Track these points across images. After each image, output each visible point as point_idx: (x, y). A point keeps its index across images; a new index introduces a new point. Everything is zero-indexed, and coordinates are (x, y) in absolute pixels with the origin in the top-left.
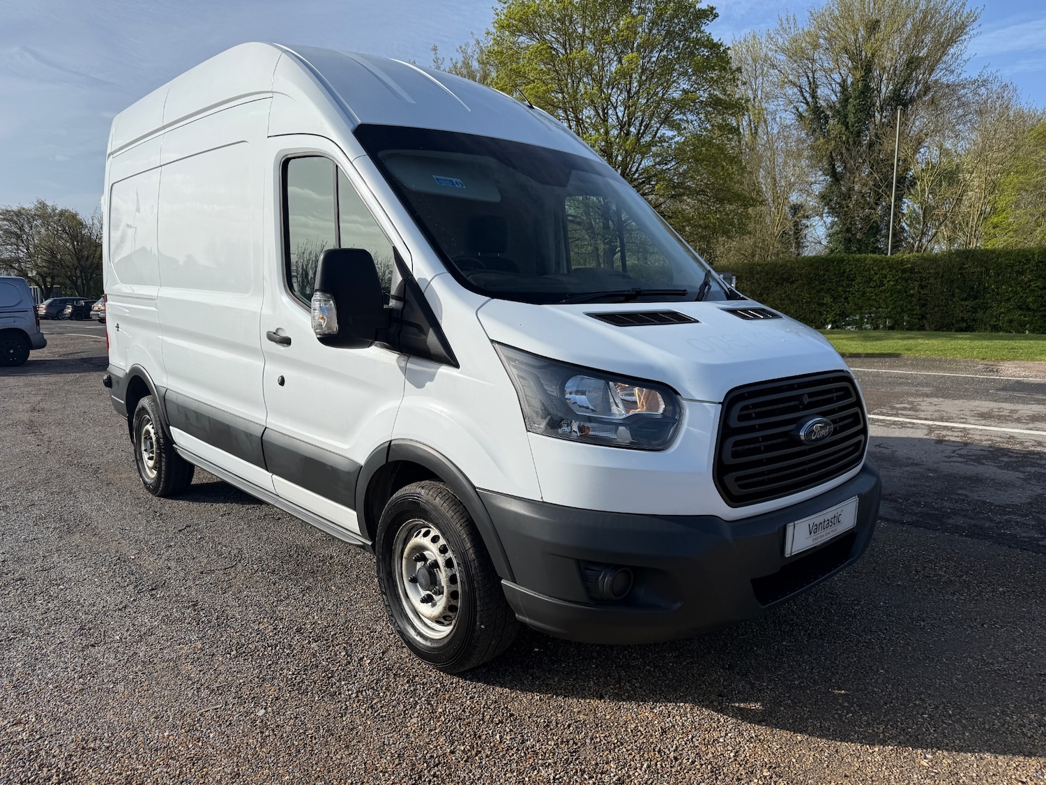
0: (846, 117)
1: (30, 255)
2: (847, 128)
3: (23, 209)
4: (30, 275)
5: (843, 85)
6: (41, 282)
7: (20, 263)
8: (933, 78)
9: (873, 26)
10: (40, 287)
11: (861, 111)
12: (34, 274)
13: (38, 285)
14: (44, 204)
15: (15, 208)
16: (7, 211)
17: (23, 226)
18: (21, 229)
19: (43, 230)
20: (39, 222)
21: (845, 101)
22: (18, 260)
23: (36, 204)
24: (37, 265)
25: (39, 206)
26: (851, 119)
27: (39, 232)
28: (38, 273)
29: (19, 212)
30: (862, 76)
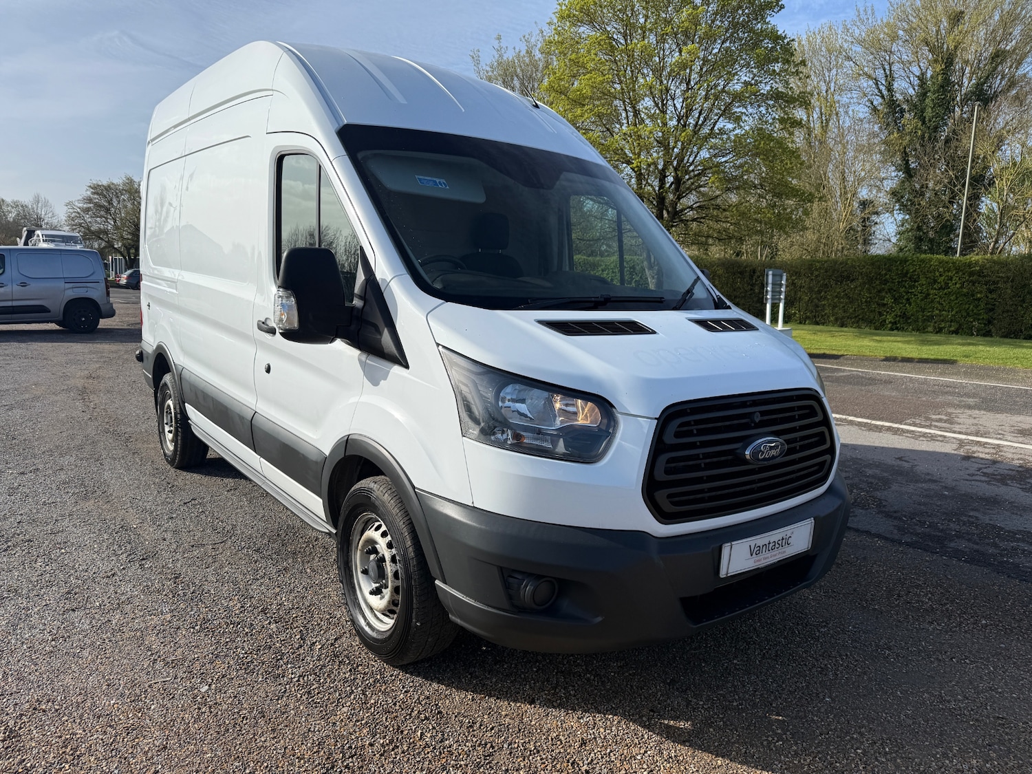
0: (923, 111)
1: (116, 227)
2: (924, 123)
3: (113, 184)
4: (116, 246)
5: (922, 78)
6: (125, 254)
7: (107, 235)
8: (1020, 72)
9: (957, 18)
10: (125, 258)
11: (939, 106)
12: (120, 246)
13: (122, 255)
14: (132, 180)
15: (105, 183)
16: (98, 185)
17: (111, 200)
18: (110, 202)
19: (129, 205)
20: (125, 197)
21: (923, 95)
22: (106, 232)
23: (125, 179)
24: (122, 237)
25: (127, 181)
26: (929, 113)
27: (125, 207)
28: (124, 245)
29: (109, 186)
30: (943, 70)
